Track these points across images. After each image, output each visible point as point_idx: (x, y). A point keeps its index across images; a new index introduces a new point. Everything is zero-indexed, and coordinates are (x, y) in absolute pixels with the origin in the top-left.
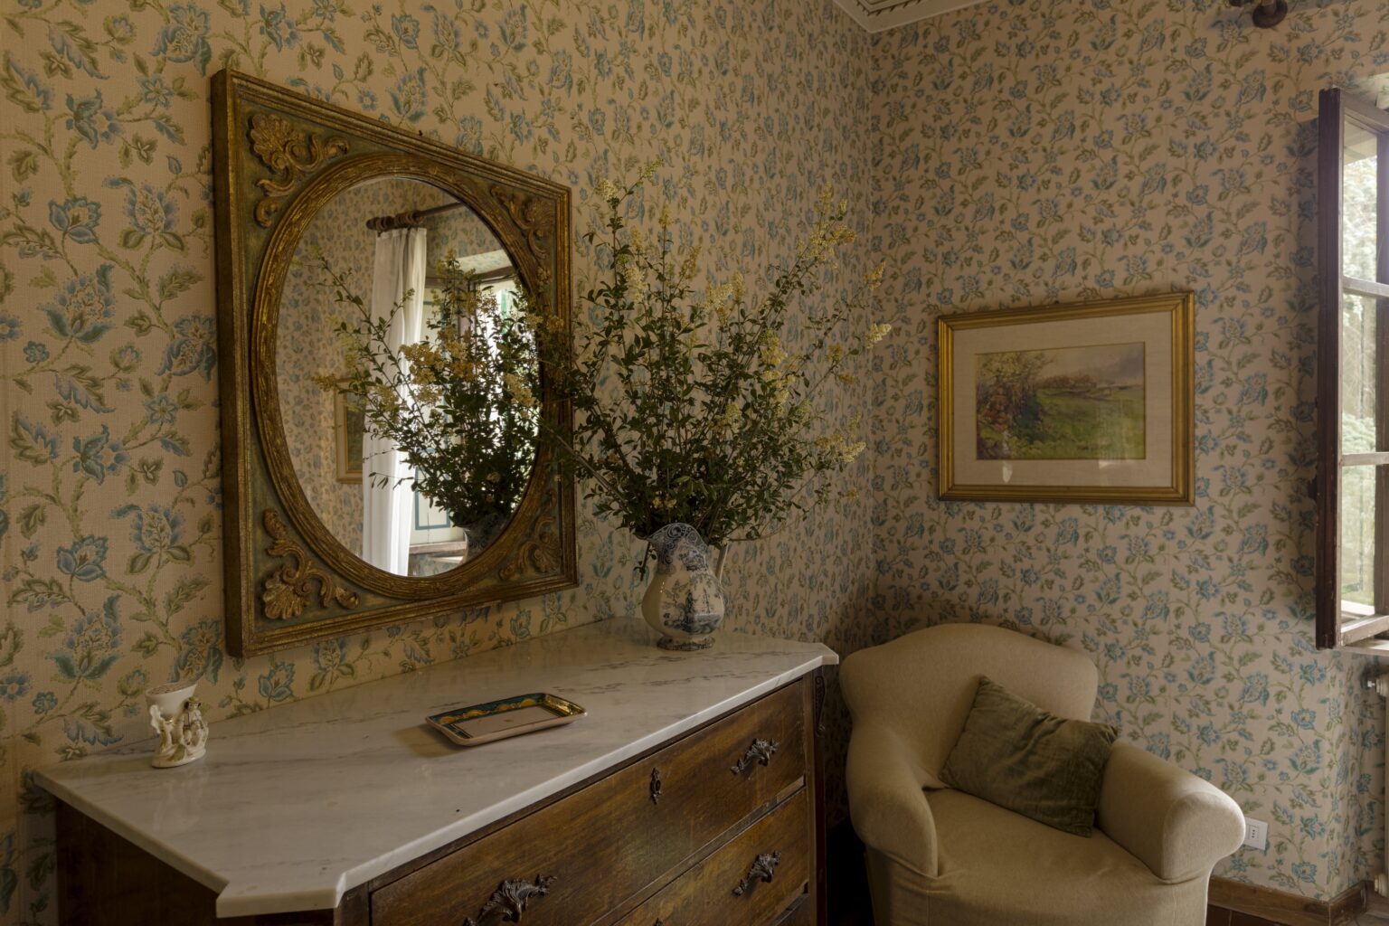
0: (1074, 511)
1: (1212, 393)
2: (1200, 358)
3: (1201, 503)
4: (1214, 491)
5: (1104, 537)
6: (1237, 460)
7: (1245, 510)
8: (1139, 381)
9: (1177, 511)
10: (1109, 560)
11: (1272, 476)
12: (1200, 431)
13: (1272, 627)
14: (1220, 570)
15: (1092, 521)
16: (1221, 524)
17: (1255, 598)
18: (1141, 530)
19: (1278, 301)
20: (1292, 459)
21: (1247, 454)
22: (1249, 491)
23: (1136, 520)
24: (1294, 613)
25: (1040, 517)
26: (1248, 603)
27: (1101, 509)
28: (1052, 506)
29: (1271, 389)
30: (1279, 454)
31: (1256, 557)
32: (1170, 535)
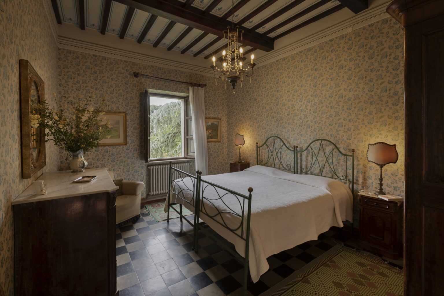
0: (107, 147)
1: (129, 128)
2: (128, 123)
3: (128, 145)
4: (130, 143)
5: (112, 151)
6: (133, 138)
7: (134, 146)
8: (118, 126)
9: (124, 146)
10: (114, 155)
11: (137, 141)
12: (128, 134)
13: (138, 162)
14: (131, 154)
15: (110, 149)
16: (131, 148)
17: (135, 158)
18: (119, 150)
19: (138, 116)
20: (140, 138)
21: (134, 137)
22: (134, 143)
23: (118, 148)
24: (140, 159)
25: (101, 149)
26: (134, 159)
27: (112, 147)
28: (103, 147)
29: (137, 128)
30: (138, 137)
31: (135, 152)
32: (123, 150)
